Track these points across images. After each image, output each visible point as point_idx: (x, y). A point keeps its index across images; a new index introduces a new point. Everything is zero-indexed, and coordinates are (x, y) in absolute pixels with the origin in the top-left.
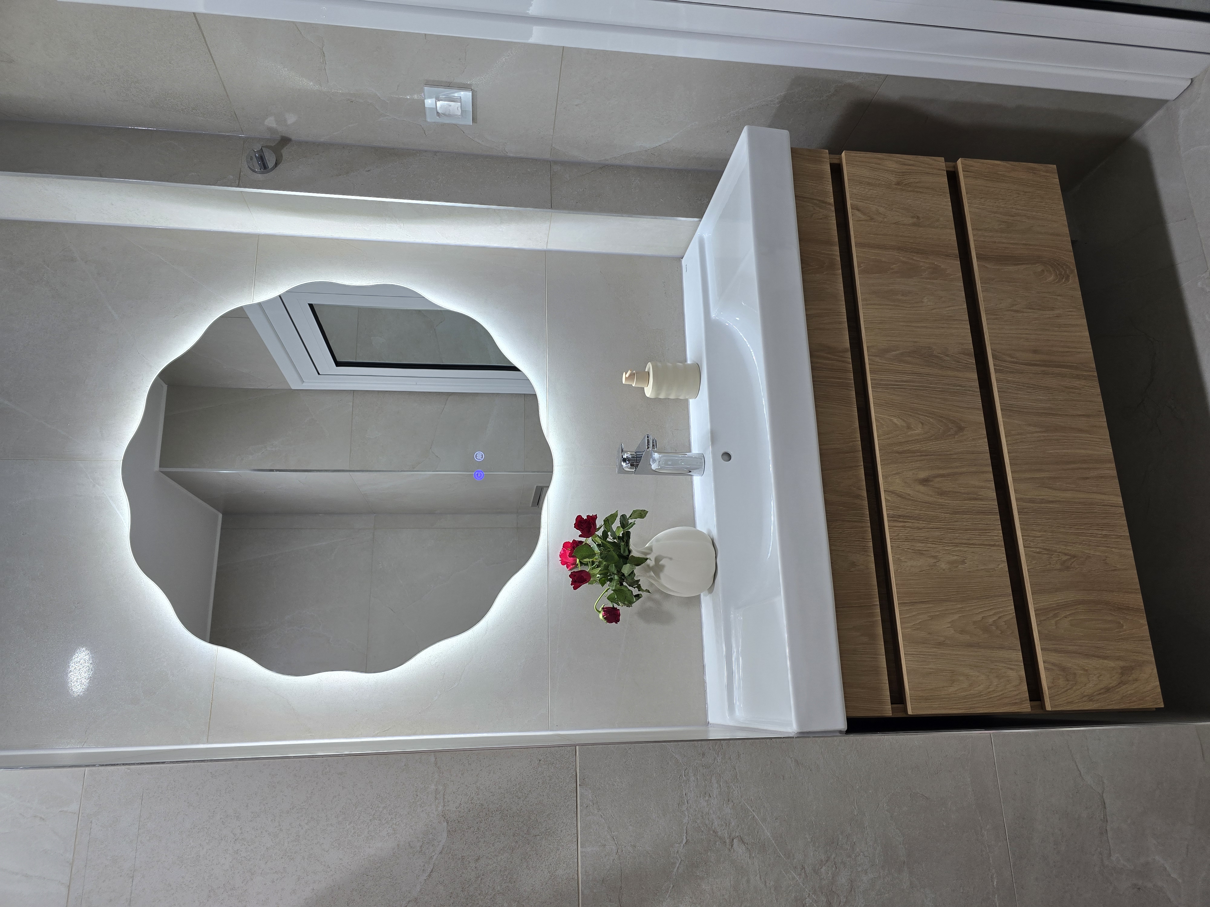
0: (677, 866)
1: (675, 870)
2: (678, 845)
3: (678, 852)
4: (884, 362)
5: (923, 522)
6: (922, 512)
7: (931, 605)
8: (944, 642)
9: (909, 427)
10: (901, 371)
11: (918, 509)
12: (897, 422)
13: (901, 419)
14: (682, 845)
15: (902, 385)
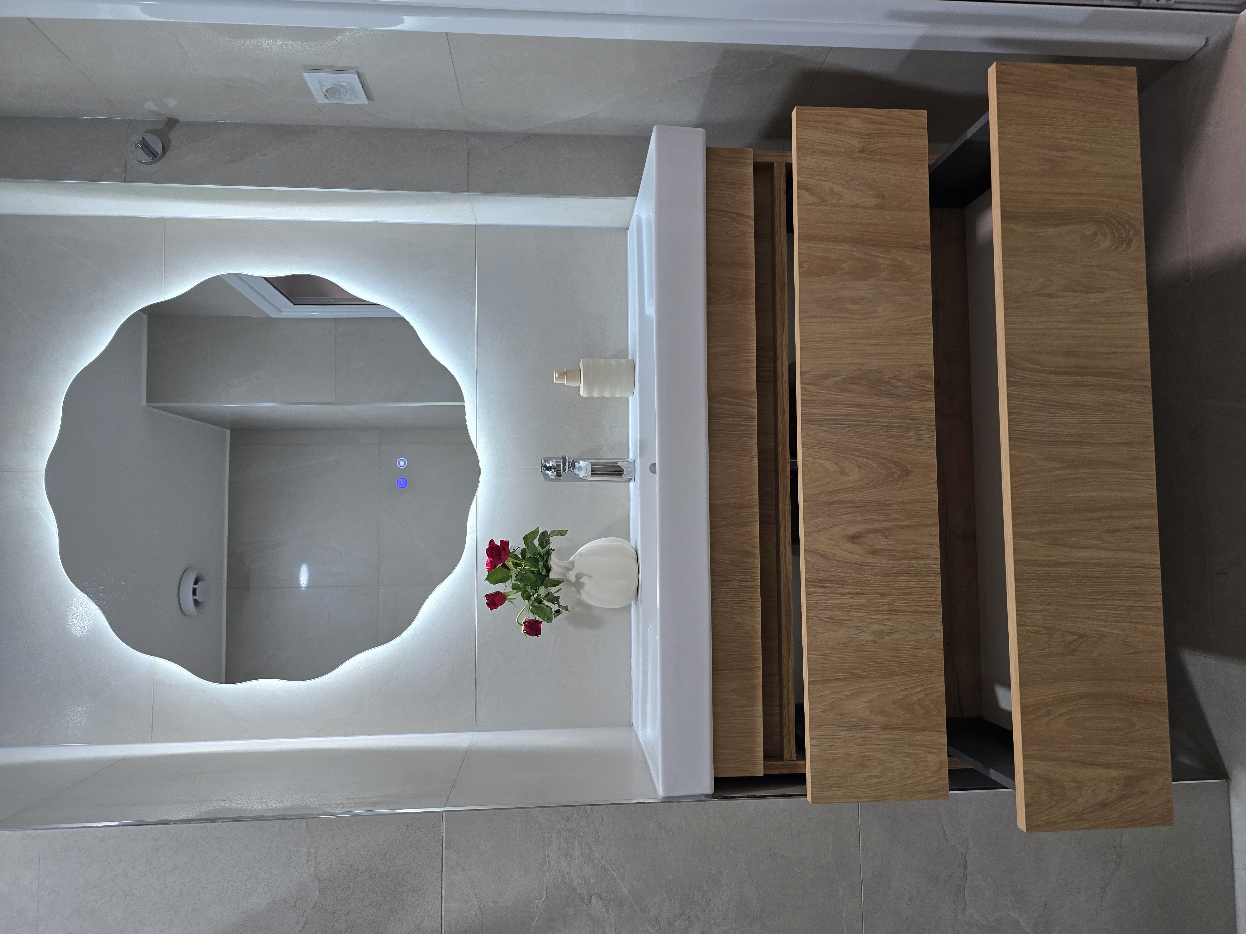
0: (536, 919)
1: (534, 923)
2: (537, 901)
3: (537, 907)
4: (821, 391)
5: (848, 587)
6: (848, 575)
7: (847, 683)
8: (857, 723)
9: (843, 473)
10: (840, 403)
11: (844, 571)
12: (828, 466)
13: (835, 463)
14: (542, 901)
15: (841, 420)
